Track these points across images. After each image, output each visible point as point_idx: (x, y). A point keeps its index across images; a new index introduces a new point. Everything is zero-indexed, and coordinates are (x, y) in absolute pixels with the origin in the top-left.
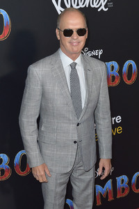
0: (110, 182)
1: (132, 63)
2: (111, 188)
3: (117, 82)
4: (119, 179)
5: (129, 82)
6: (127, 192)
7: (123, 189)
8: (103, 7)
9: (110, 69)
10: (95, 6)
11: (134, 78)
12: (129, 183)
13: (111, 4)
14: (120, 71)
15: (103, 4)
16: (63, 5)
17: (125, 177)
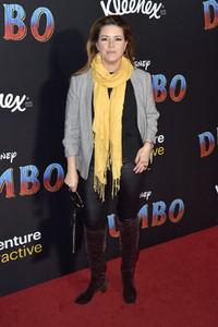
0: (145, 207)
1: (182, 78)
2: (146, 214)
3: (163, 98)
4: (156, 205)
5: (176, 99)
6: (163, 221)
7: (159, 216)
8: (155, 14)
9: (156, 82)
10: (147, 12)
11: (182, 94)
12: (167, 211)
13: (164, 12)
14: (167, 86)
15: (156, 11)
16: (112, 9)
17: (162, 204)
